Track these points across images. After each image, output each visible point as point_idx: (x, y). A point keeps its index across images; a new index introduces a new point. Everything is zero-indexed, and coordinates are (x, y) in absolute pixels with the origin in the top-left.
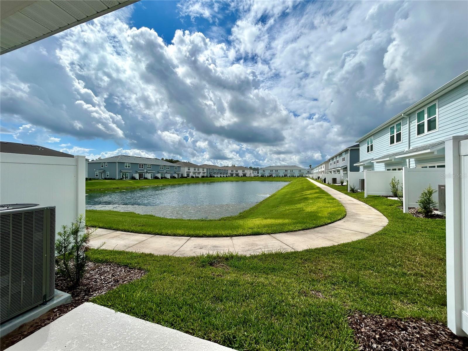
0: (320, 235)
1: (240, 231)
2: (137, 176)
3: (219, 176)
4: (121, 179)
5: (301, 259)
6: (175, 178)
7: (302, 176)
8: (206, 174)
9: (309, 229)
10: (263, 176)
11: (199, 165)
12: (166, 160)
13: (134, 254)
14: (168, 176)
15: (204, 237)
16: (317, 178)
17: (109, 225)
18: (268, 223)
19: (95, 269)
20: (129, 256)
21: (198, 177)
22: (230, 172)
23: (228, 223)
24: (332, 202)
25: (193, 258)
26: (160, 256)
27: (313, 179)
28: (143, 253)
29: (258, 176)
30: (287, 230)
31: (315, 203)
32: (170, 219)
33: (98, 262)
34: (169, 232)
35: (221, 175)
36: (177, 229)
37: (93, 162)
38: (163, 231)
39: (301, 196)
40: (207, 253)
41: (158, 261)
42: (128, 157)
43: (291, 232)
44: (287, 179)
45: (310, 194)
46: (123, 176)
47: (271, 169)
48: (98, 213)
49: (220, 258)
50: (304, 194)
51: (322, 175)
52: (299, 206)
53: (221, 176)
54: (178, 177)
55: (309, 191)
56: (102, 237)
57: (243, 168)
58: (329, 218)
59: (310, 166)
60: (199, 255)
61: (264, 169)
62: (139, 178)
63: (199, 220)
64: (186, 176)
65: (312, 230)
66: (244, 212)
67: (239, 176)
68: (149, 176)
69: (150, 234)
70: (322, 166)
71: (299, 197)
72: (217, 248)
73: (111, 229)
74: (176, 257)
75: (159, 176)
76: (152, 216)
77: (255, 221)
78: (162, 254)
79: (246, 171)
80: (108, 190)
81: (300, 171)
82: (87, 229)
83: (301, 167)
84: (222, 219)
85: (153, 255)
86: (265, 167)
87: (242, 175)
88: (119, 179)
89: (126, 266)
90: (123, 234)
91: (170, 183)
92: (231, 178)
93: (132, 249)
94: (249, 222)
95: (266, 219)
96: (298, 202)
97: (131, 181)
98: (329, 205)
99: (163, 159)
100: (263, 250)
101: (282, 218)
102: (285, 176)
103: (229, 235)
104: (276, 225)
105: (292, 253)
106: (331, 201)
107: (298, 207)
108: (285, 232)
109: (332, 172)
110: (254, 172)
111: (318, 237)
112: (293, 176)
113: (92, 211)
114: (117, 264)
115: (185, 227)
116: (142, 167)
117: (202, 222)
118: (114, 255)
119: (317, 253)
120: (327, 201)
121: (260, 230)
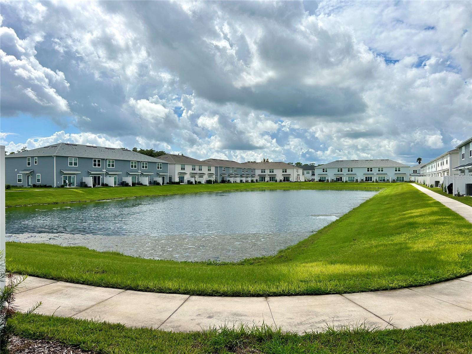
0: (445, 298)
1: (284, 286)
2: (89, 181)
3: (238, 180)
4: (62, 186)
5: (409, 345)
6: (158, 184)
7: (403, 181)
8: (214, 176)
9: (421, 285)
10: (323, 181)
11: (201, 160)
12: (142, 152)
13: (89, 324)
14: (145, 181)
15: (215, 296)
16: (434, 184)
17: (44, 271)
18: (336, 271)
19: (24, 350)
20: (81, 328)
21: (200, 183)
22: (258, 172)
23: (257, 269)
24: (468, 233)
25: (196, 336)
26: (136, 329)
27: (424, 185)
28: (105, 323)
29: (313, 180)
30: (375, 285)
31: (432, 235)
32: (150, 261)
33: (28, 338)
34: (152, 284)
35: (242, 179)
36: (164, 279)
37: (13, 156)
38: (140, 283)
39: (401, 220)
40: (223, 326)
41: (132, 339)
42: (74, 147)
43: (383, 290)
44: (371, 186)
45: (420, 216)
46: (65, 182)
47: (339, 165)
48: (23, 247)
49: (247, 337)
50: (407, 216)
51: (445, 178)
52: (398, 239)
53: (241, 181)
54: (163, 184)
55: (417, 211)
56: (32, 292)
57: (284, 166)
58: (463, 265)
59: (419, 160)
60: (207, 329)
61: (324, 167)
62: (94, 186)
63: (203, 263)
64: (177, 180)
65: (428, 288)
66: (289, 249)
67: (276, 181)
68: (110, 181)
69: (116, 288)
70: (445, 160)
71: (397, 221)
72: (240, 318)
73: (47, 278)
74: (165, 332)
75: (129, 180)
76: (118, 254)
77: (312, 267)
78: (139, 325)
79: (289, 172)
80: (39, 205)
81: (398, 169)
82: (10, 276)
83: (400, 162)
84: (245, 261)
85: (123, 326)
86: (327, 163)
87: (282, 178)
88: (58, 187)
89: (75, 346)
90: (69, 286)
91: (148, 194)
92: (261, 185)
93: (86, 315)
94: (299, 269)
95: (332, 263)
96: (396, 232)
97: (80, 191)
98: (461, 239)
99: (135, 150)
100: (331, 324)
101: (365, 263)
102: (368, 179)
103: (261, 293)
104: (354, 276)
105: (389, 333)
106: (465, 230)
107: (395, 242)
108: (372, 291)
109: (467, 171)
110: (305, 172)
111: (441, 303)
112: (384, 180)
113: (13, 245)
114: (60, 342)
115: (179, 276)
116: (99, 165)
117: (211, 267)
118: (54, 325)
119: (441, 335)
120: (457, 230)
121: (321, 286)
